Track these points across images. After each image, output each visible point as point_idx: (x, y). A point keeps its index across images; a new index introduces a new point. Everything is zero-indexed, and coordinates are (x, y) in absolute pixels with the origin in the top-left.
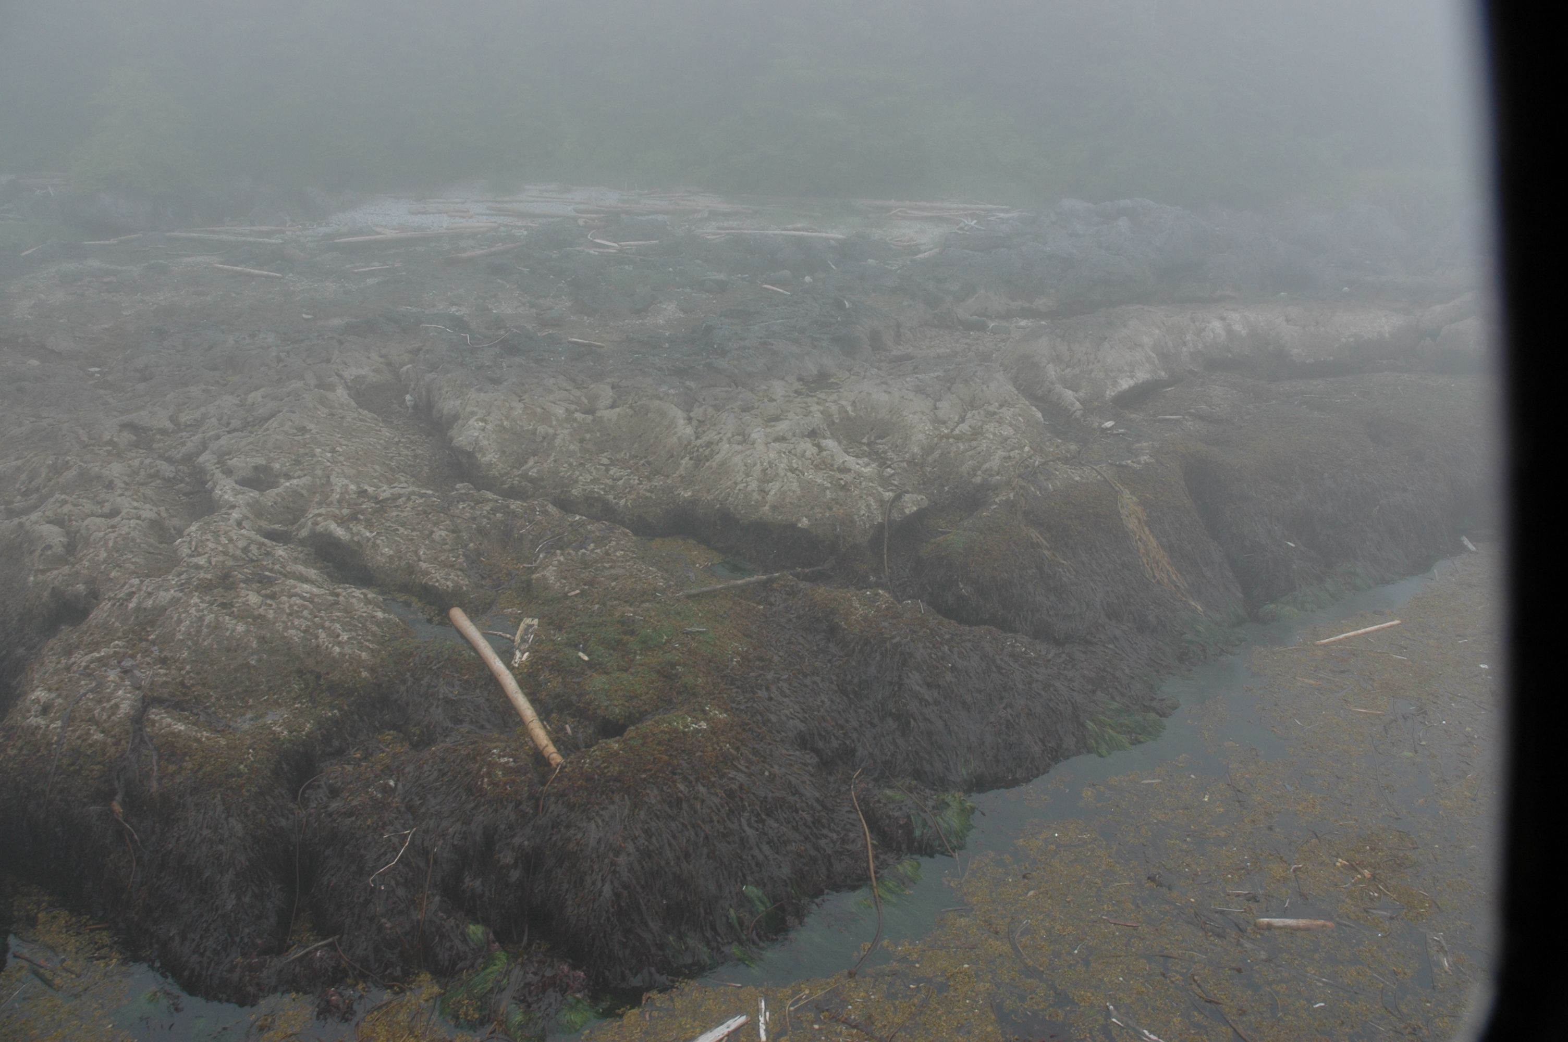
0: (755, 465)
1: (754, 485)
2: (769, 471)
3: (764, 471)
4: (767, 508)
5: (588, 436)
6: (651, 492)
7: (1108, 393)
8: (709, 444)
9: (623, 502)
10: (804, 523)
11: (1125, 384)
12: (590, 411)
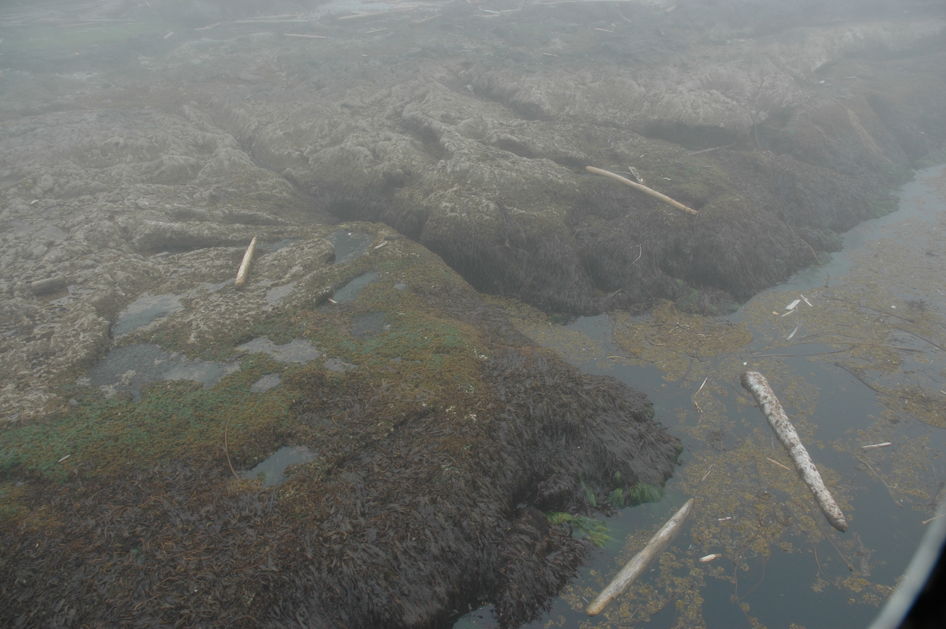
0: (686, 102)
1: (690, 111)
2: (694, 104)
3: (692, 104)
4: (701, 120)
5: (589, 95)
6: (636, 118)
7: (812, 68)
8: (655, 95)
9: (624, 123)
10: (722, 125)
11: (819, 64)
12: (584, 84)
